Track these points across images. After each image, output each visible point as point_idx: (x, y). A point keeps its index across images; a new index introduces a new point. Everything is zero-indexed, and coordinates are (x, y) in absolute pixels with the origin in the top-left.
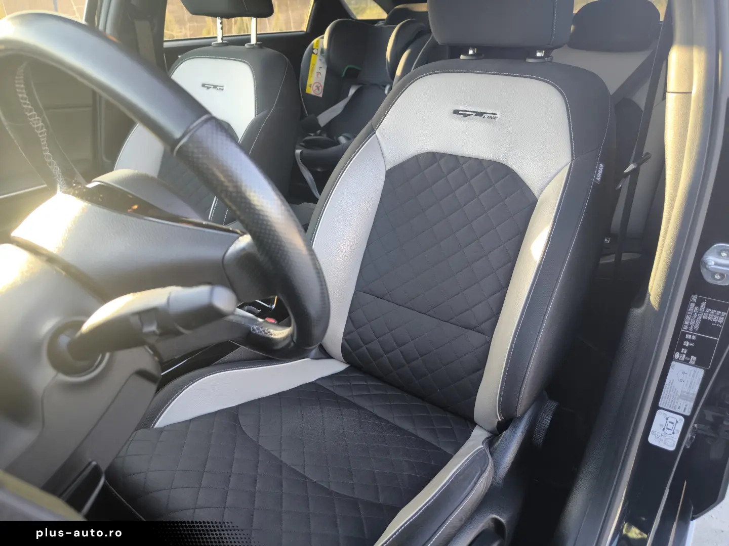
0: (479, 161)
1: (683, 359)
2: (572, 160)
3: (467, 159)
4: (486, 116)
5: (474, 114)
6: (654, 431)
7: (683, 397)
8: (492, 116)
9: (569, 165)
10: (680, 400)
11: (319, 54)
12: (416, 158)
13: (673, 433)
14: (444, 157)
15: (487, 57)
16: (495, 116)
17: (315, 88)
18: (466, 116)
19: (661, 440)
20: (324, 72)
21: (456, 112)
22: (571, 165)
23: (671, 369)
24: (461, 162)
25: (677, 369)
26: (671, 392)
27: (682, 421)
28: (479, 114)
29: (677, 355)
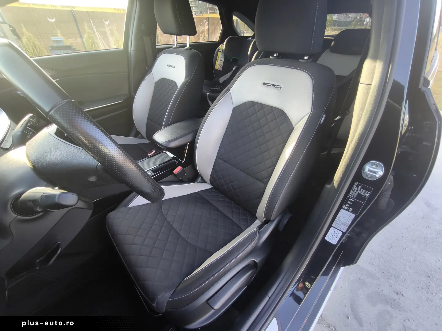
0: (271, 108)
1: (346, 209)
2: (311, 111)
3: (267, 106)
4: (277, 86)
5: (272, 85)
6: (328, 235)
7: (344, 224)
8: (279, 87)
9: (309, 114)
10: (342, 225)
11: (221, 51)
12: (245, 104)
13: (336, 238)
14: (257, 104)
15: (282, 58)
16: (280, 87)
17: (219, 67)
18: (268, 86)
19: (331, 239)
20: (223, 59)
21: (264, 84)
22: (310, 114)
23: (340, 212)
24: (264, 107)
25: (342, 212)
26: (338, 221)
27: (341, 234)
28: (274, 85)
29: (344, 207)
